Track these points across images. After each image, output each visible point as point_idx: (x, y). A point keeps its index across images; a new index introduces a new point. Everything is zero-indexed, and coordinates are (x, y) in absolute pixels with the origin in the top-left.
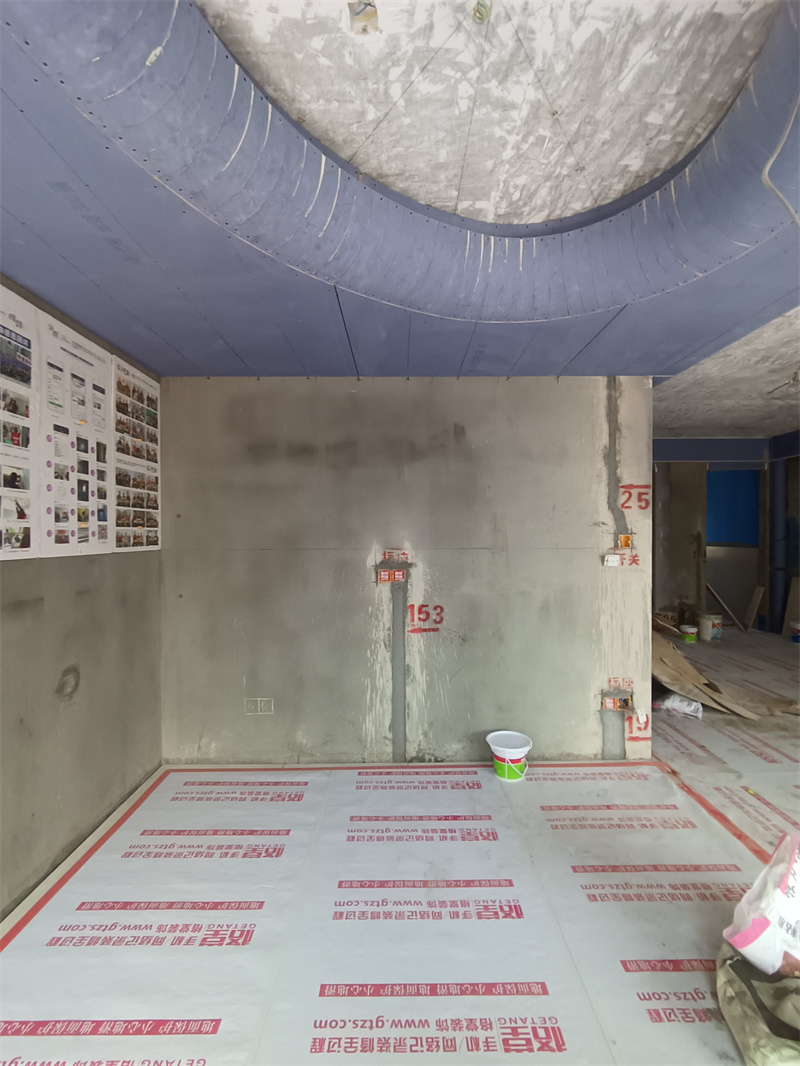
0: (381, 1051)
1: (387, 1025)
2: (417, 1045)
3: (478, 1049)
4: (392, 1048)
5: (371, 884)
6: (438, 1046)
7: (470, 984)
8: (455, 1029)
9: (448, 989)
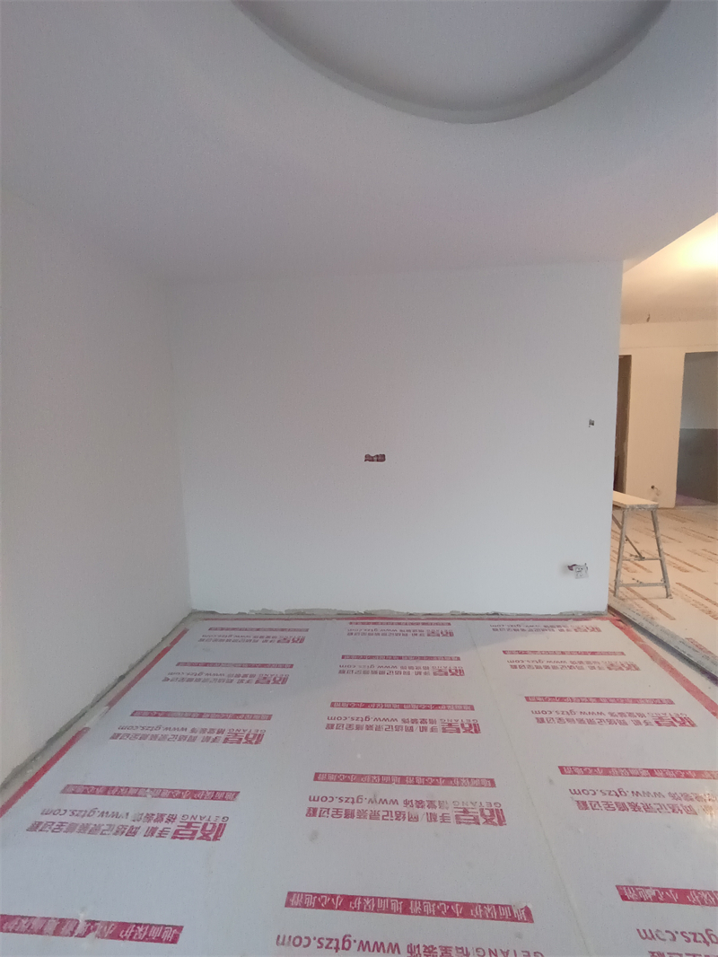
0: (360, 818)
1: (365, 802)
2: (388, 815)
3: (435, 821)
4: (368, 817)
5: (357, 705)
6: (404, 818)
7: (433, 778)
8: (418, 807)
9: (415, 780)
